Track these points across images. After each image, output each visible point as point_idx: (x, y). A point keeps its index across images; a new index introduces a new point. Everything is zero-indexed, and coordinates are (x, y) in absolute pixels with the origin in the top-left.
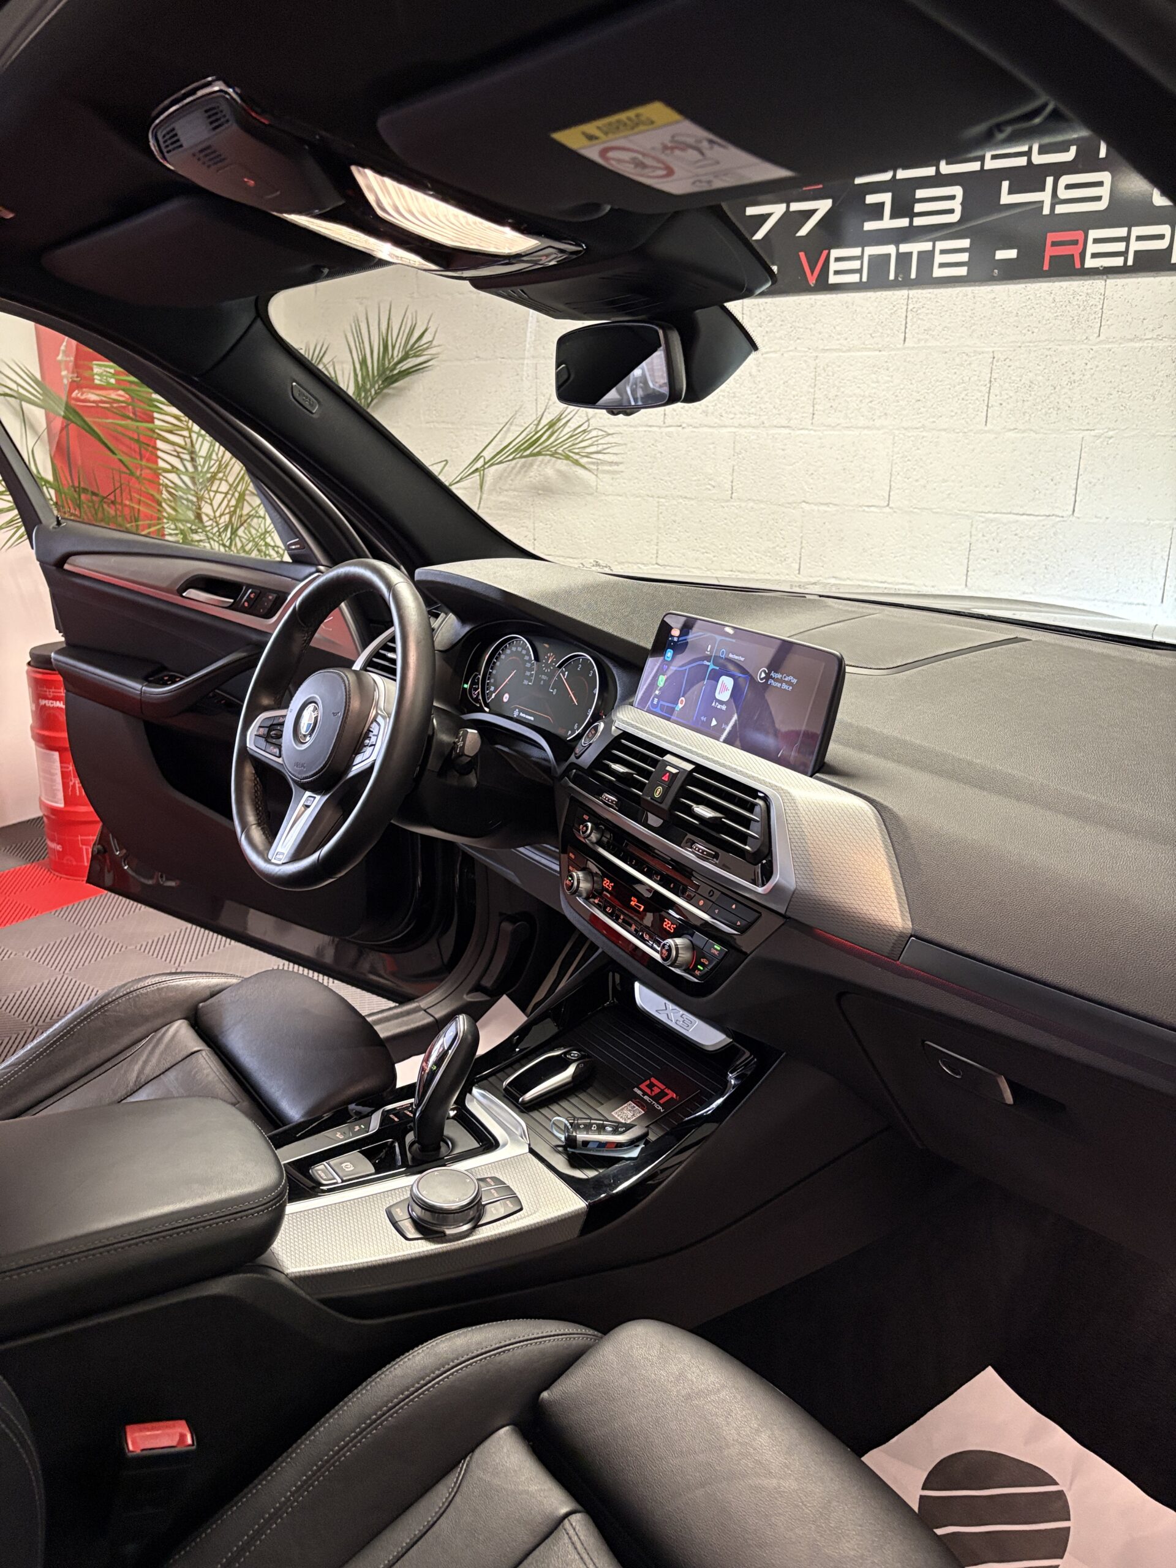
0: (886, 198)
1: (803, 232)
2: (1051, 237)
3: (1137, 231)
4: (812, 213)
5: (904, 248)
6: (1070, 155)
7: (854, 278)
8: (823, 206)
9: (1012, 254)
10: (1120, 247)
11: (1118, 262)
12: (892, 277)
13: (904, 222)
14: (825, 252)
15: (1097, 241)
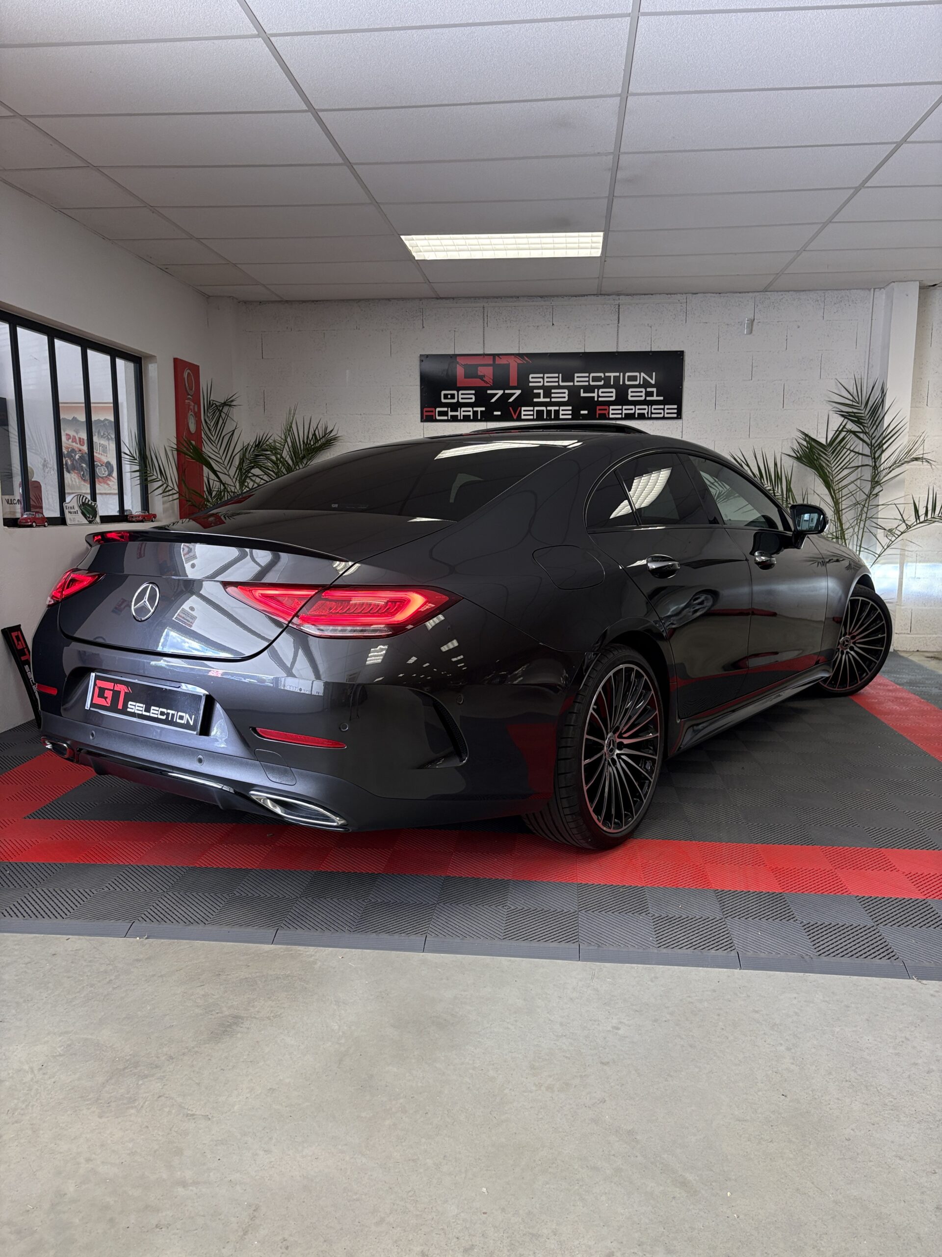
0: (541, 391)
1: (511, 400)
2: (598, 408)
3: (624, 407)
4: (515, 394)
5: (549, 408)
6: (602, 383)
7: (531, 417)
8: (518, 392)
9: (586, 412)
10: (620, 412)
11: (620, 416)
13: (548, 400)
14: (519, 408)
15: (612, 410)
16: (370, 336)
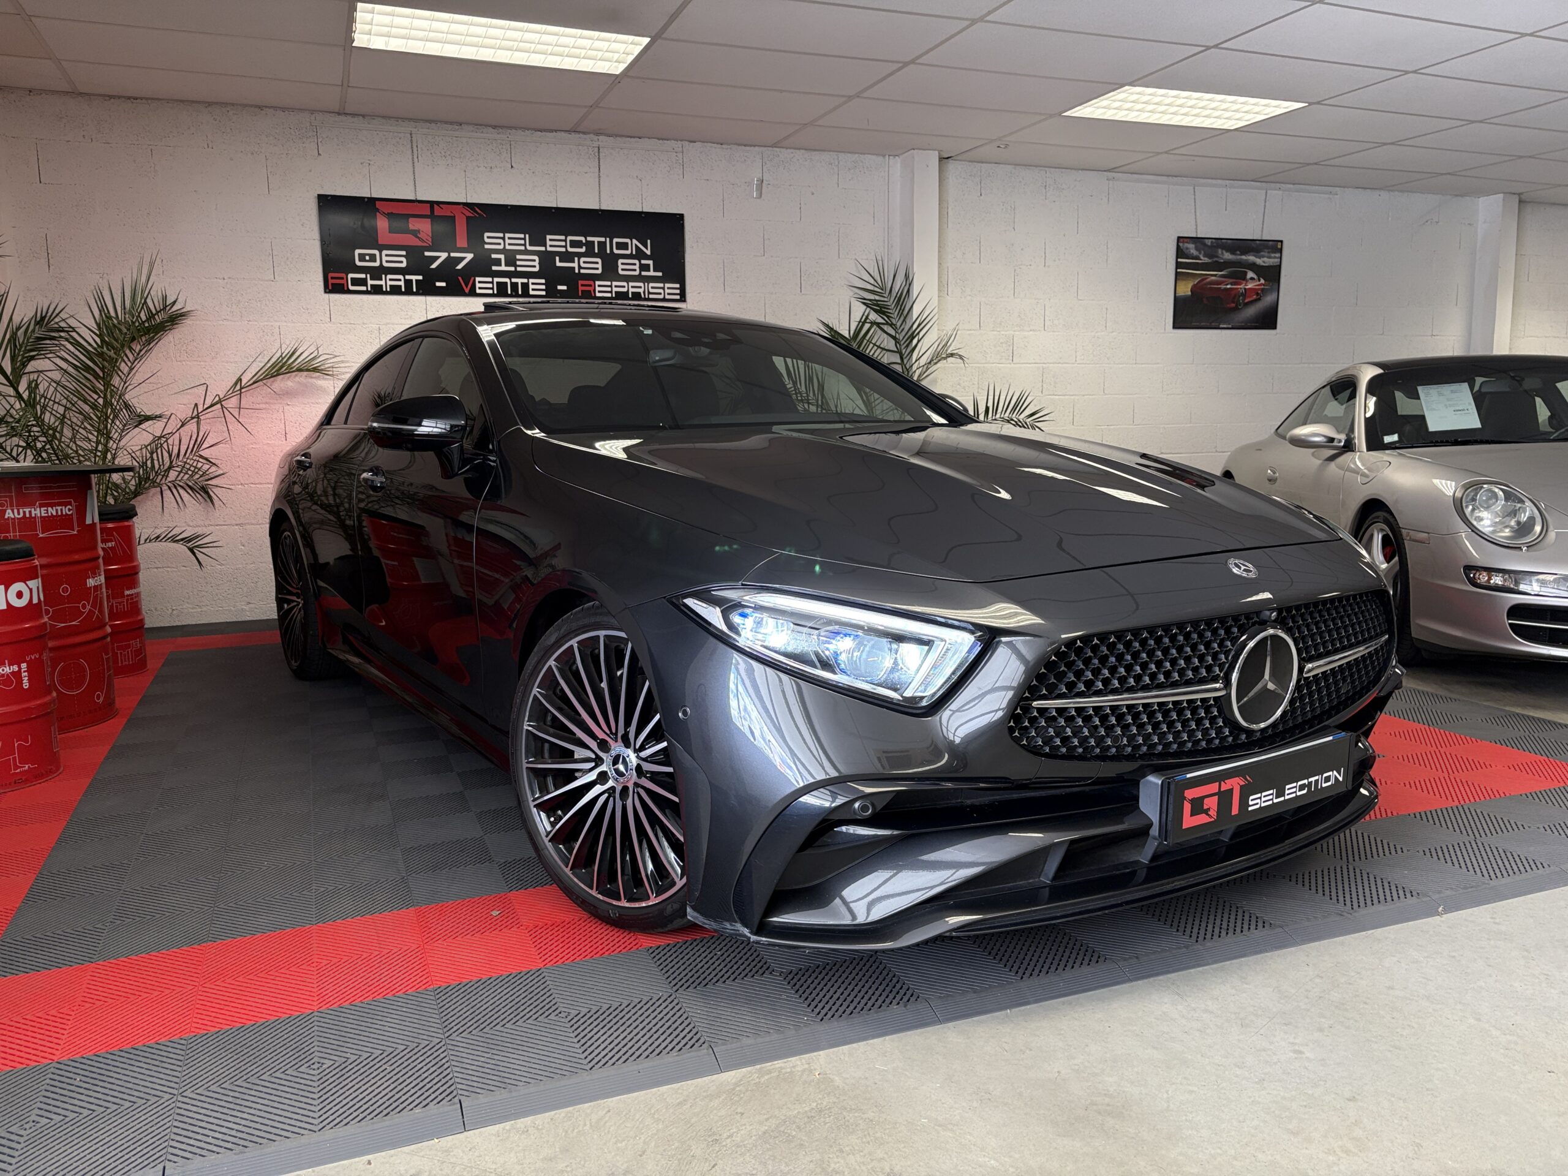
0: (502, 257)
1: (459, 267)
2: (580, 282)
3: (614, 283)
4: (464, 258)
5: (514, 280)
6: (583, 250)
7: (490, 292)
8: (469, 256)
9: (564, 288)
10: (609, 289)
11: (609, 295)
12: (509, 292)
13: (512, 269)
14: (472, 278)
15: (599, 286)
16: (231, 159)
